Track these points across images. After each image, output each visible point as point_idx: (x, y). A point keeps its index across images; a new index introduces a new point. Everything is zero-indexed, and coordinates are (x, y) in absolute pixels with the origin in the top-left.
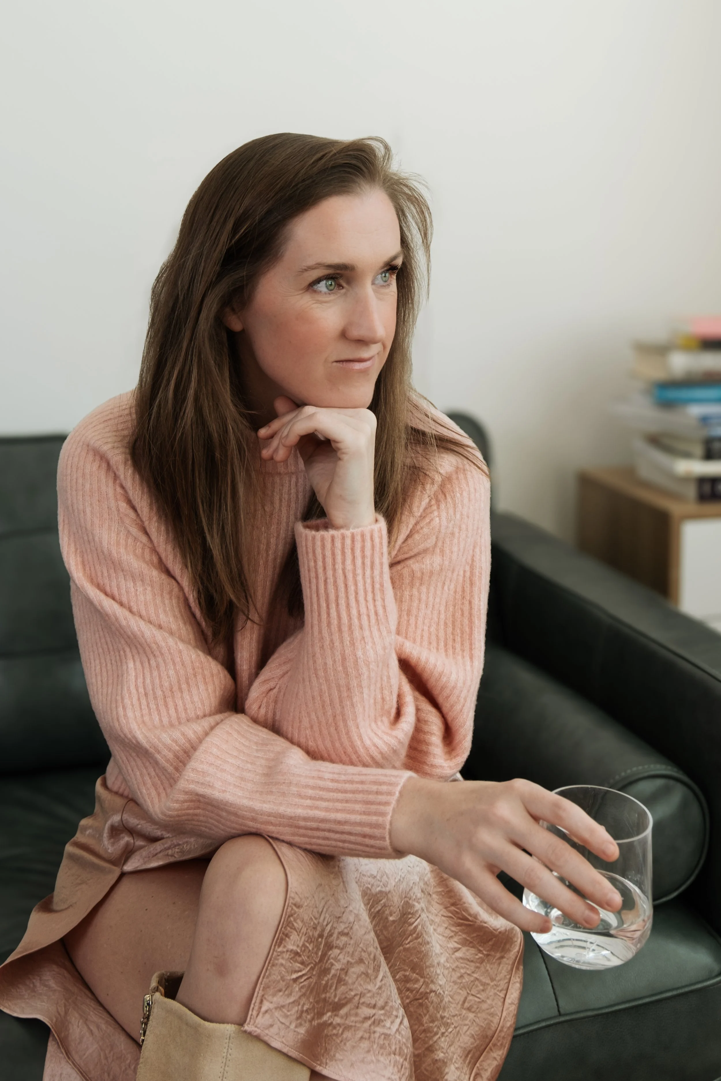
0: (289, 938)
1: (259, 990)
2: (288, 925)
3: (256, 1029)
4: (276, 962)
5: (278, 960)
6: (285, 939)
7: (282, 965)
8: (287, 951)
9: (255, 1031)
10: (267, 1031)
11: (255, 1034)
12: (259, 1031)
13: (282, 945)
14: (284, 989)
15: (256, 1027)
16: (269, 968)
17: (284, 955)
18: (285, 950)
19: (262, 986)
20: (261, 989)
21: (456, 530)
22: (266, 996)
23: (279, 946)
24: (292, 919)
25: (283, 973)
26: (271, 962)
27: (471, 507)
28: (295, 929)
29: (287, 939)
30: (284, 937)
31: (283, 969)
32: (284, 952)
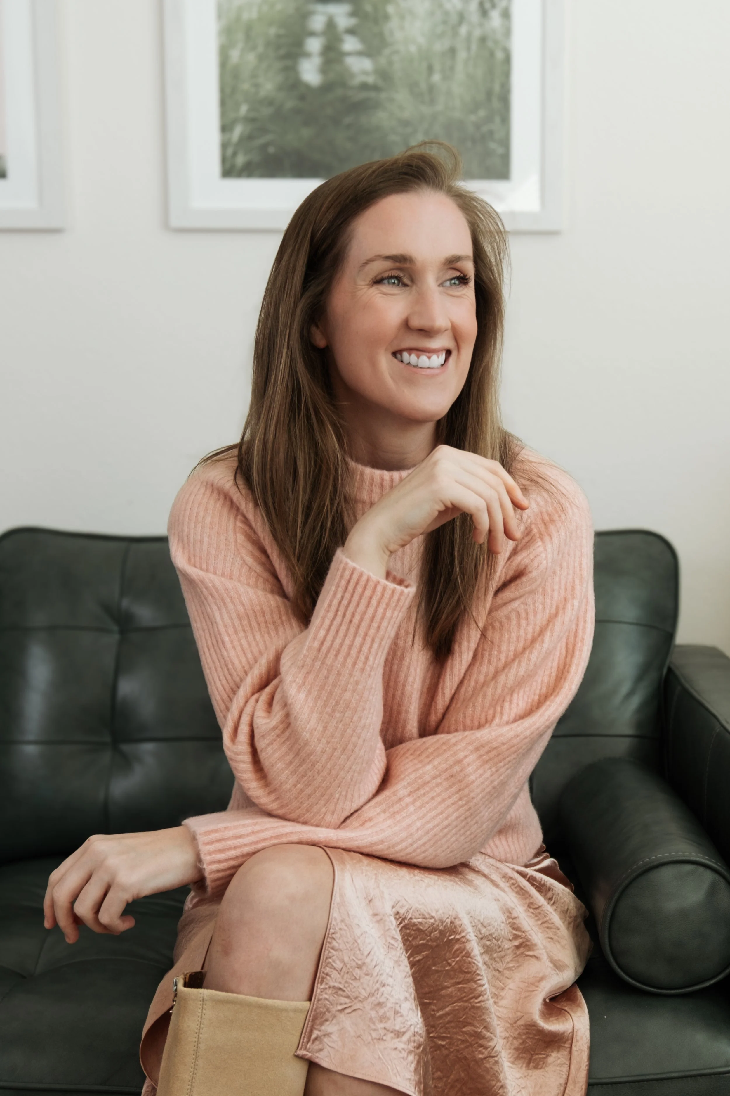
0: (330, 976)
1: (309, 1022)
2: (327, 966)
3: (308, 1053)
4: (321, 997)
5: (322, 995)
6: (326, 978)
7: (326, 999)
8: (330, 987)
9: (306, 1055)
10: (317, 1055)
11: (307, 1057)
12: (309, 1054)
13: (324, 983)
14: (330, 1019)
15: (308, 1051)
16: (315, 1003)
17: (327, 991)
18: (327, 986)
19: (311, 1018)
20: (310, 1020)
21: (558, 568)
22: (316, 1027)
23: (321, 984)
24: (330, 960)
25: (328, 1006)
26: (317, 997)
27: (572, 545)
28: (335, 969)
29: (328, 978)
30: (325, 976)
31: (327, 1002)
32: (326, 988)
